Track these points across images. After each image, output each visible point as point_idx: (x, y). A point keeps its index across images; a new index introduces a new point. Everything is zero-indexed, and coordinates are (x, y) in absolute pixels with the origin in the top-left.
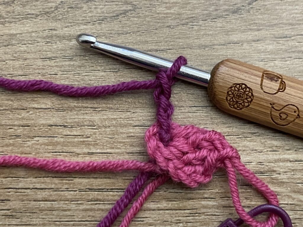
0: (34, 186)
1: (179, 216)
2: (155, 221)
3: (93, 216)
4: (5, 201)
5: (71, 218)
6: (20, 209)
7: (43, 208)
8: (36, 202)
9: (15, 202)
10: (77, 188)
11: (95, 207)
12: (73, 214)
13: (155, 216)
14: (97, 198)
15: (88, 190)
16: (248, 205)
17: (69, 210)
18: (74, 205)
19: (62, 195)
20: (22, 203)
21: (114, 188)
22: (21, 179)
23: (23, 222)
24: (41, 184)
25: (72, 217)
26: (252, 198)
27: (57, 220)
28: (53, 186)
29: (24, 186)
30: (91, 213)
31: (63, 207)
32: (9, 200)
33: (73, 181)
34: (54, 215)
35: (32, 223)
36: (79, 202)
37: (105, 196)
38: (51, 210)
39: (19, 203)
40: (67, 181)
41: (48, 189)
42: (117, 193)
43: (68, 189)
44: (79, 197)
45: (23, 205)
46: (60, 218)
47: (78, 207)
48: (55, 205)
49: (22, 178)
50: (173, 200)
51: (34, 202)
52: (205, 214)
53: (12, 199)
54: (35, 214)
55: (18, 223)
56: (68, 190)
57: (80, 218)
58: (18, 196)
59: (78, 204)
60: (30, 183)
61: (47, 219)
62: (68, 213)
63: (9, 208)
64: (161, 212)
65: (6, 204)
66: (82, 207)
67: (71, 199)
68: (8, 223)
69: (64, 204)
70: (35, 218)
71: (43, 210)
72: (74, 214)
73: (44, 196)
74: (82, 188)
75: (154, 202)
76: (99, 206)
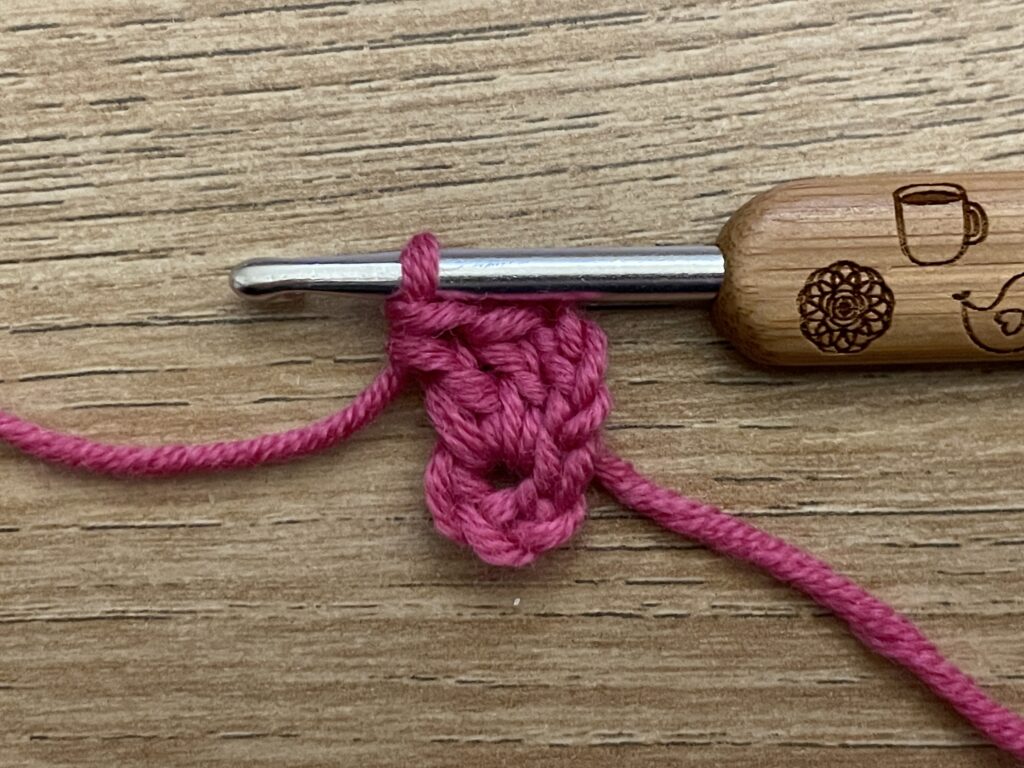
0: (219, 44)
1: (715, 97)
2: (636, 119)
3: (426, 126)
4: (129, 104)
5: (356, 139)
6: (182, 125)
7: (259, 114)
8: (232, 97)
9: (161, 103)
10: (362, 37)
11: (431, 96)
12: (359, 126)
13: (633, 104)
14: (433, 65)
15: (400, 41)
16: (946, 35)
17: (346, 113)
18: (360, 95)
19: (317, 64)
20: (187, 106)
21: (485, 24)
22: (172, 26)
23: (198, 166)
24: (243, 36)
25: (360, 135)
26: (955, 8)
27: (308, 148)
28: (281, 40)
29: (186, 47)
30: (418, 116)
31: (324, 107)
32: (143, 99)
33: (346, 17)
34: (296, 134)
35: (226, 166)
36: (374, 85)
37: (460, 54)
38: (285, 117)
39: (177, 106)
40: (327, 19)
41: (268, 50)
42: (498, 41)
43: (333, 43)
44: (372, 68)
45: (192, 112)
46: (319, 143)
47: (374, 100)
48: (298, 101)
49: (176, 20)
50: (689, 44)
51: (229, 97)
52: (804, 78)
53: (149, 94)
54: (235, 137)
55: (182, 172)
56: (335, 46)
57: (384, 137)
58: (170, 84)
59: (371, 90)
60: (203, 36)
61: (275, 150)
62: (345, 123)
63: (147, 124)
64: (653, 88)
65: (135, 114)
66: (385, 100)
67: (347, 76)
68: (148, 175)
69: (325, 93)
70: (235, 150)
71: (260, 122)
72: (365, 125)
73: (256, 75)
74: (381, 36)
75: (626, 58)
76: (442, 91)
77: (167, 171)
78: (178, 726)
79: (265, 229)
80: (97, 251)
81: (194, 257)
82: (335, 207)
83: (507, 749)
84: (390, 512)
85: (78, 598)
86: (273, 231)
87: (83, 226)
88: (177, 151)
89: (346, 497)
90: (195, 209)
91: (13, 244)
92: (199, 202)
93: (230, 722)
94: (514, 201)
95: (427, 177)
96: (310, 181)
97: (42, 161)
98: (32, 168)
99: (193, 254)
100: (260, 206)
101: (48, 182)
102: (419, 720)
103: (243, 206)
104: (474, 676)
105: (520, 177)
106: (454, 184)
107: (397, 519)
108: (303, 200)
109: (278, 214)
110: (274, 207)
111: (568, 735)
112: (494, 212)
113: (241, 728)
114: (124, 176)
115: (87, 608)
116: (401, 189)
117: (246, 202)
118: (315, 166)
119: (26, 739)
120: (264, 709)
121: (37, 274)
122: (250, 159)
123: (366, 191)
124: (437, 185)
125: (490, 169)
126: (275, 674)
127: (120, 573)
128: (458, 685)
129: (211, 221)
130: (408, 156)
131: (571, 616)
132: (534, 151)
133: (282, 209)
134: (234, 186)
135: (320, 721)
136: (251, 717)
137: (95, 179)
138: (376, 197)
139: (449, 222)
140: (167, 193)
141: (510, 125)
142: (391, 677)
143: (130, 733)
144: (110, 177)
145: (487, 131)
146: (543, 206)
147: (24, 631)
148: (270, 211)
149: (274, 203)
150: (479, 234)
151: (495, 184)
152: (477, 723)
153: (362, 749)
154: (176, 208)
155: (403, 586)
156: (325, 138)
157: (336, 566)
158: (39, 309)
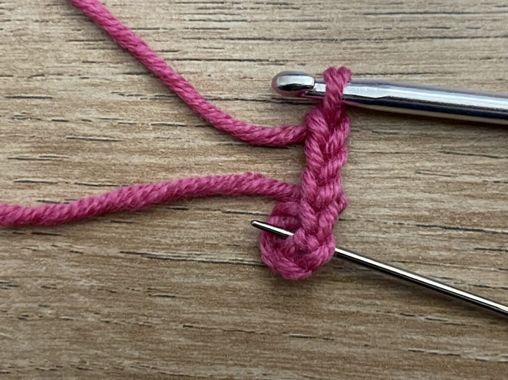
77: (289, 17)
78: (267, 327)
79: (340, 54)
80: (245, 58)
81: (299, 66)
82: (381, 45)
83: (452, 359)
84: (396, 219)
85: (217, 251)
86: (345, 55)
87: (239, 44)
88: (295, 6)
89: (372, 209)
90: (302, 40)
91: (199, 50)
92: (305, 36)
93: (296, 328)
94: (483, 51)
95: (435, 32)
96: (369, 29)
97: (220, 5)
98: (214, 8)
99: (299, 65)
100: (339, 41)
101: (222, 17)
102: (403, 338)
103: (330, 40)
104: (437, 316)
105: (488, 37)
106: (451, 38)
107: (400, 224)
108: (364, 40)
109: (349, 46)
110: (346, 42)
111: (486, 355)
112: (472, 56)
113: (302, 332)
114: (265, 18)
115: (222, 256)
116: (420, 38)
117: (331, 38)
118: (372, 21)
119: (181, 326)
120: (315, 323)
121: (211, 68)
122: (336, 14)
123: (400, 38)
124: (441, 38)
125: (472, 32)
126: (323, 304)
127: (241, 239)
128: (426, 320)
129: (311, 47)
130: (425, 20)
131: (494, 288)
132: (498, 24)
133: (351, 44)
134: (326, 28)
135: (346, 332)
136: (308, 327)
137: (248, 18)
138: (405, 42)
139: (446, 59)
140: (287, 29)
141: (485, 7)
142: (389, 312)
143: (239, 329)
144: (256, 17)
145: (472, 10)
146: (500, 55)
147: (185, 266)
148: (344, 44)
149: (347, 40)
150: (461, 67)
151: (474, 40)
152: (435, 343)
153: (369, 351)
154: (292, 38)
155: (399, 262)
156: (380, 6)
157: (362, 247)
158: (210, 88)
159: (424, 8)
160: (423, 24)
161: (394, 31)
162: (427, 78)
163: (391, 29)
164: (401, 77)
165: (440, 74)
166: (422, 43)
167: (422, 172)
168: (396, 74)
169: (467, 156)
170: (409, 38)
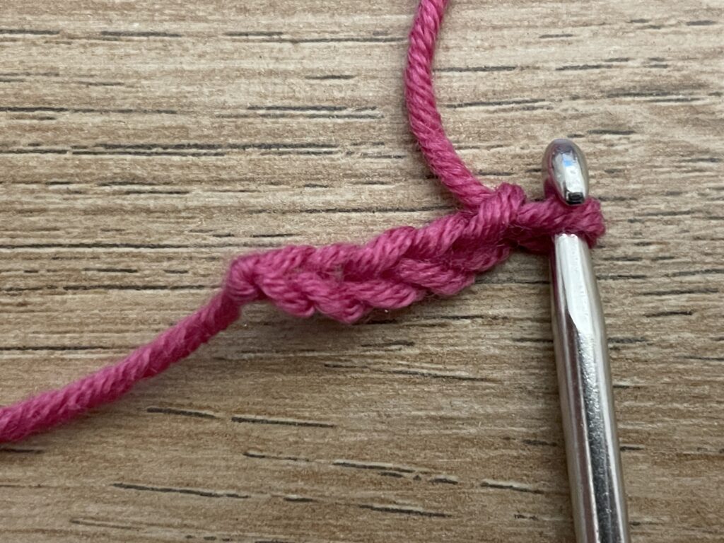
159: (93, 237)
160: (90, 264)
161: (42, 275)
162: (95, 356)
163: (36, 271)
164: (52, 354)
165: (117, 350)
166: (90, 296)
167: (81, 520)
168: (42, 348)
169: (160, 493)
170: (67, 288)
